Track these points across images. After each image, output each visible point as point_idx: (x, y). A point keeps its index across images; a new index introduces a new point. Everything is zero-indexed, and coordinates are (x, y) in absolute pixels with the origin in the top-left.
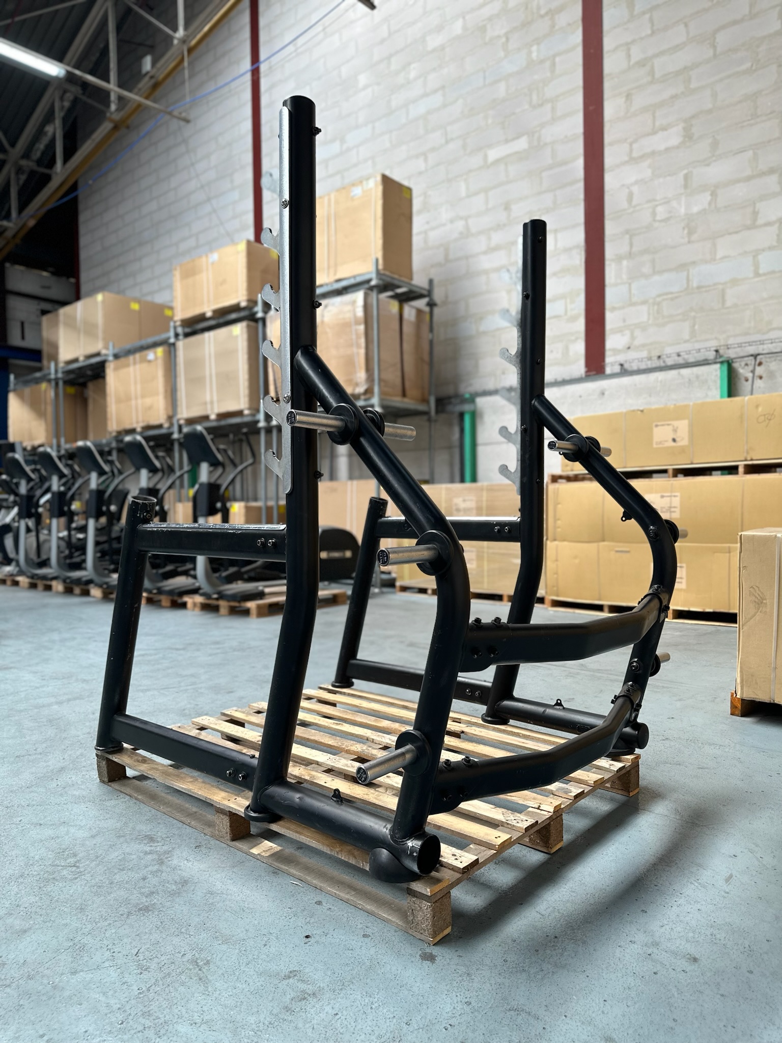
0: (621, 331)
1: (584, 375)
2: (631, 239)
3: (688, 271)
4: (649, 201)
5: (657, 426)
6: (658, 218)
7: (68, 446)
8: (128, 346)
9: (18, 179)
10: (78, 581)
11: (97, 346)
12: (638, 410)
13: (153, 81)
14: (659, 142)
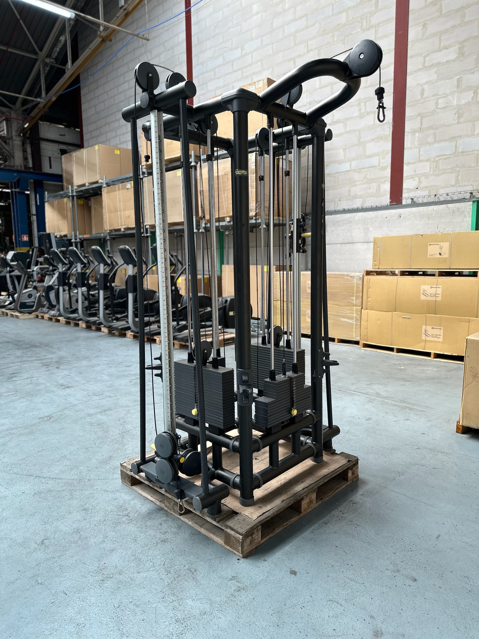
0: (413, 178)
1: (389, 205)
2: (421, 119)
3: (457, 141)
4: (434, 95)
5: (430, 245)
6: (438, 107)
7: (81, 236)
8: (115, 178)
9: (45, 70)
10: (94, 323)
11: (97, 178)
12: (420, 235)
13: (126, 11)
14: (442, 57)
